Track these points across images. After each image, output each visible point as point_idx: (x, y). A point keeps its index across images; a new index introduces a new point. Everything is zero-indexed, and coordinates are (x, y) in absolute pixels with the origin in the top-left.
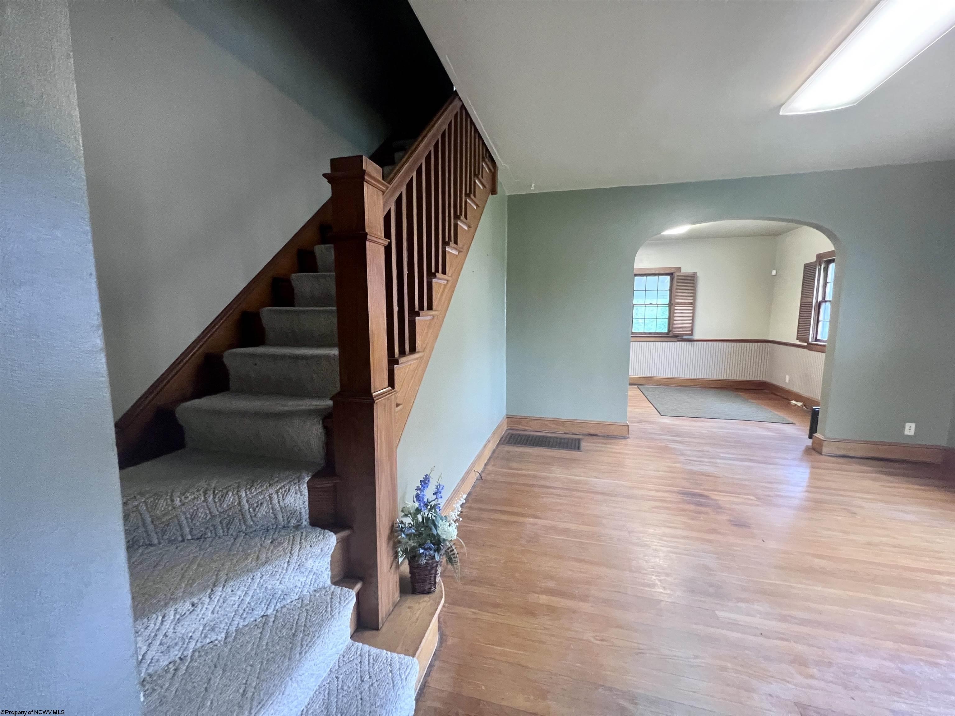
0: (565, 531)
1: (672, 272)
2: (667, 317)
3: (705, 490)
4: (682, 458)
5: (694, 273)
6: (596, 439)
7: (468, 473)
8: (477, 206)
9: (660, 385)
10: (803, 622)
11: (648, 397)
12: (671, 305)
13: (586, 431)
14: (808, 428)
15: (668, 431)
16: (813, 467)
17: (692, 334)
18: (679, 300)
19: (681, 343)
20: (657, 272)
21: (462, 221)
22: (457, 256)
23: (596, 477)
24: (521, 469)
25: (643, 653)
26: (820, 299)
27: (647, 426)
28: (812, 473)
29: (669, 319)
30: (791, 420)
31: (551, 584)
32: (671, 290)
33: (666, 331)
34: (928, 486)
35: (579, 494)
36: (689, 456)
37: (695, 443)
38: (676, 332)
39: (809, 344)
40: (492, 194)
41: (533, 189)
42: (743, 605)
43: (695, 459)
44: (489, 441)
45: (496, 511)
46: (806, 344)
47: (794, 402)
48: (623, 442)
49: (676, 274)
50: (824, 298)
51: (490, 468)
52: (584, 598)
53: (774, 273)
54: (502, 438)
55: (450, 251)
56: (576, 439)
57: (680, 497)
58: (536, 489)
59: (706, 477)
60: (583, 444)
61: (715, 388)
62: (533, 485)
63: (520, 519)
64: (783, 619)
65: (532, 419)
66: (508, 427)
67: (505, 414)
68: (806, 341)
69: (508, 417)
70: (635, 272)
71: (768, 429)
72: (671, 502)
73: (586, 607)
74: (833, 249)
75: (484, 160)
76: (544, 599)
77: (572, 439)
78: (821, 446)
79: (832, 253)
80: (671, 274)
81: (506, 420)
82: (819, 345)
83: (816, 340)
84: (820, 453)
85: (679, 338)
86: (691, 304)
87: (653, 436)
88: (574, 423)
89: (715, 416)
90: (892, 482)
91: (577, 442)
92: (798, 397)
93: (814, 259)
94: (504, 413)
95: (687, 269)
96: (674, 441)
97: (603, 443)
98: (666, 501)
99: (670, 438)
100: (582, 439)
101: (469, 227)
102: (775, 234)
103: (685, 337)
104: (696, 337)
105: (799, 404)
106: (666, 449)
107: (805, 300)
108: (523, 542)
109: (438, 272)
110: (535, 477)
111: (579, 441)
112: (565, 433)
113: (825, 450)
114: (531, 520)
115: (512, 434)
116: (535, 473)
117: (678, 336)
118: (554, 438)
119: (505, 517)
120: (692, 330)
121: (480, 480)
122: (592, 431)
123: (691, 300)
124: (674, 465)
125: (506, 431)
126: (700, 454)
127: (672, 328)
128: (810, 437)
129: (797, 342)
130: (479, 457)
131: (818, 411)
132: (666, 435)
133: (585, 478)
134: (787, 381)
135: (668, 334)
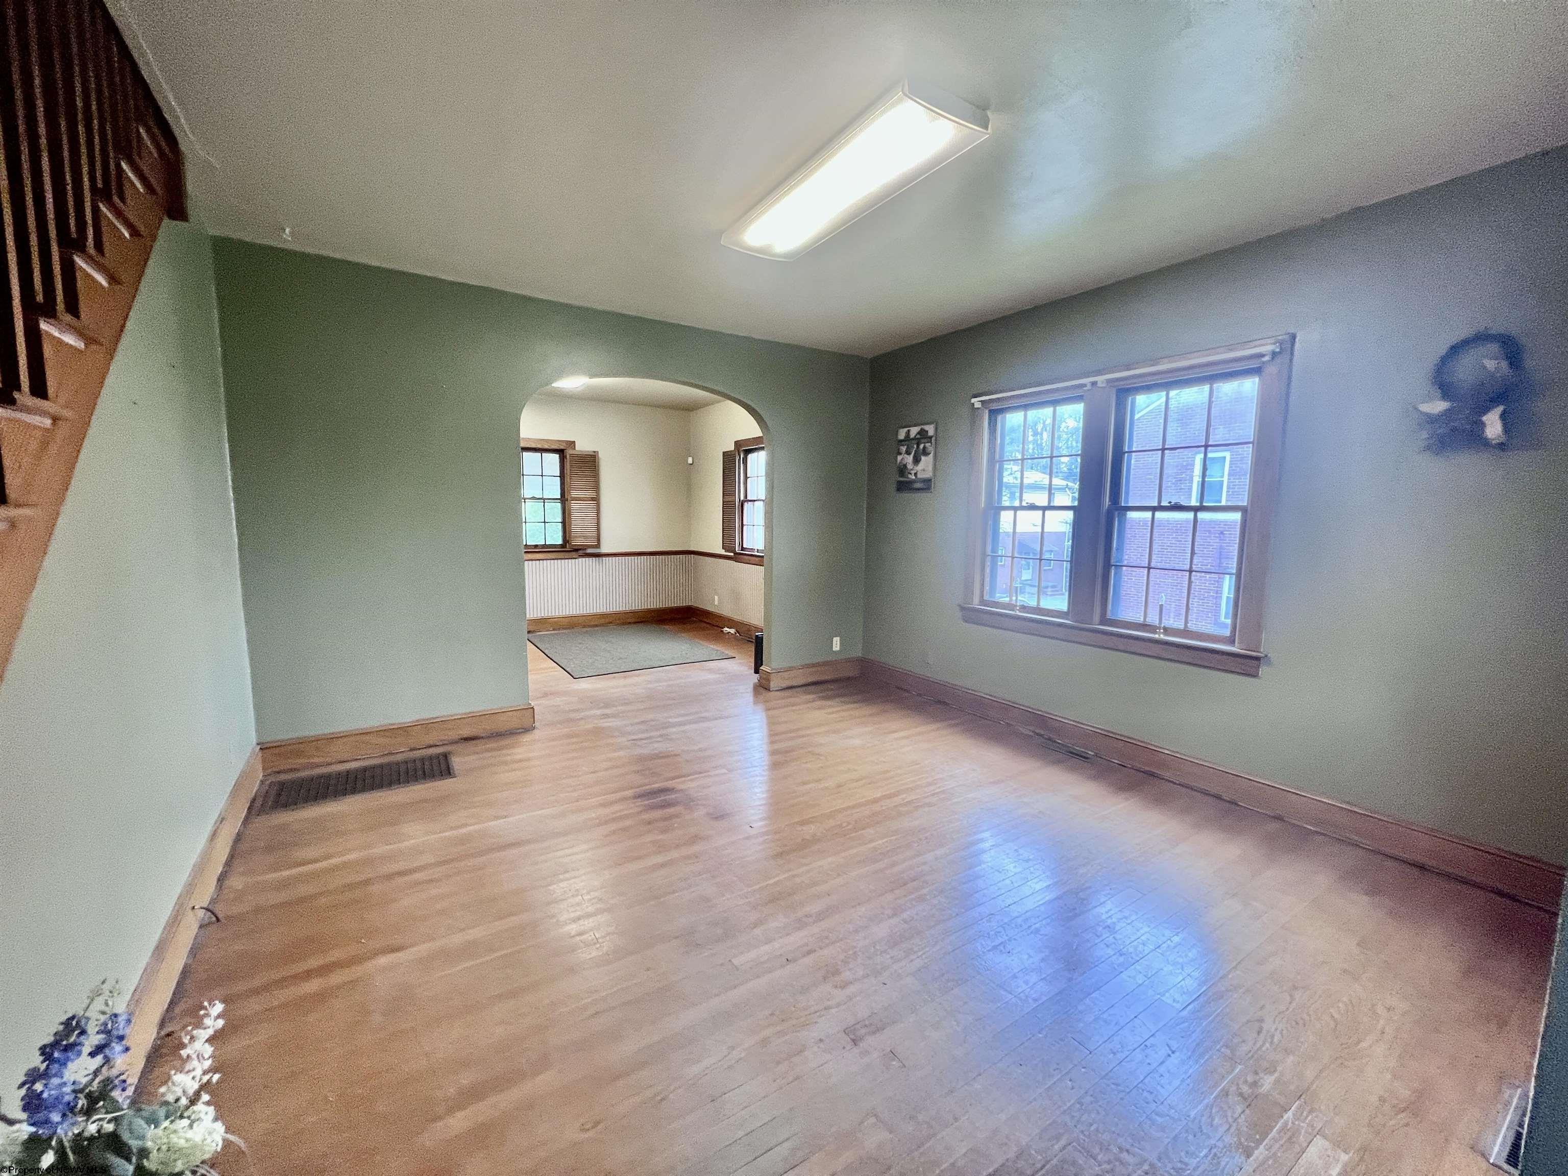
0: (469, 950)
1: (562, 447)
2: (560, 520)
3: (667, 780)
4: (622, 740)
5: (594, 452)
6: (480, 746)
7: (174, 921)
8: (134, 232)
9: (559, 629)
10: (820, 917)
11: (546, 652)
12: (564, 499)
13: (454, 735)
14: (753, 660)
15: (595, 701)
16: (768, 709)
17: (598, 546)
18: (574, 494)
19: (584, 559)
20: (539, 446)
21: (90, 259)
22: (80, 351)
23: (497, 818)
24: (328, 857)
25: (663, 1099)
26: (742, 498)
27: (558, 701)
28: (768, 717)
29: (564, 523)
30: (730, 653)
31: (466, 1079)
32: (562, 476)
33: (559, 541)
34: (855, 702)
35: (471, 862)
36: (629, 733)
37: (633, 711)
38: (577, 542)
39: (736, 553)
40: (172, 217)
41: (287, 239)
42: (757, 931)
43: (640, 736)
44: (222, 820)
45: (281, 983)
46: (732, 554)
47: (726, 630)
48: (527, 738)
49: (569, 452)
50: (746, 496)
51: (236, 882)
52: (543, 1063)
53: (690, 460)
54: (254, 800)
55: (56, 334)
56: (438, 756)
57: (639, 802)
58: (375, 889)
59: (663, 760)
60: (456, 762)
61: (635, 623)
62: (367, 882)
63: (357, 971)
64: (801, 924)
65: (332, 739)
66: (264, 769)
67: (255, 742)
68: (734, 551)
69: (264, 748)
70: (523, 445)
71: (710, 670)
72: (627, 817)
73: (546, 1080)
74: (761, 435)
75: (141, 120)
76: (458, 1122)
77: (431, 758)
78: (769, 680)
79: (758, 440)
80: (561, 452)
81: (260, 755)
82: (745, 554)
83: (743, 549)
84: (767, 689)
85: (581, 552)
86: (593, 499)
87: (572, 715)
88: (426, 726)
89: (646, 665)
90: (830, 706)
91: (442, 761)
92: (731, 623)
93: (732, 448)
94: (253, 738)
95: (583, 446)
96: (606, 716)
97: (492, 750)
98: (621, 818)
99: (598, 712)
100: (449, 753)
101: (113, 279)
102: (688, 409)
103: (589, 551)
104: (604, 549)
105: (732, 631)
106: (598, 732)
107: (728, 499)
108: (377, 1018)
109: (18, 388)
110: (368, 862)
111: (446, 756)
112: (411, 750)
113: (773, 685)
114: (383, 960)
115: (282, 784)
116: (366, 853)
117: (580, 549)
118: (389, 765)
119: (312, 986)
120: (599, 540)
121: (210, 923)
122: (466, 732)
123: (593, 495)
124: (616, 754)
125: (262, 782)
126: (642, 727)
127: (570, 537)
128: (757, 671)
129: (723, 552)
130: (199, 869)
131: (762, 638)
132: (591, 709)
133: (476, 827)
134: (716, 603)
135: (563, 546)
